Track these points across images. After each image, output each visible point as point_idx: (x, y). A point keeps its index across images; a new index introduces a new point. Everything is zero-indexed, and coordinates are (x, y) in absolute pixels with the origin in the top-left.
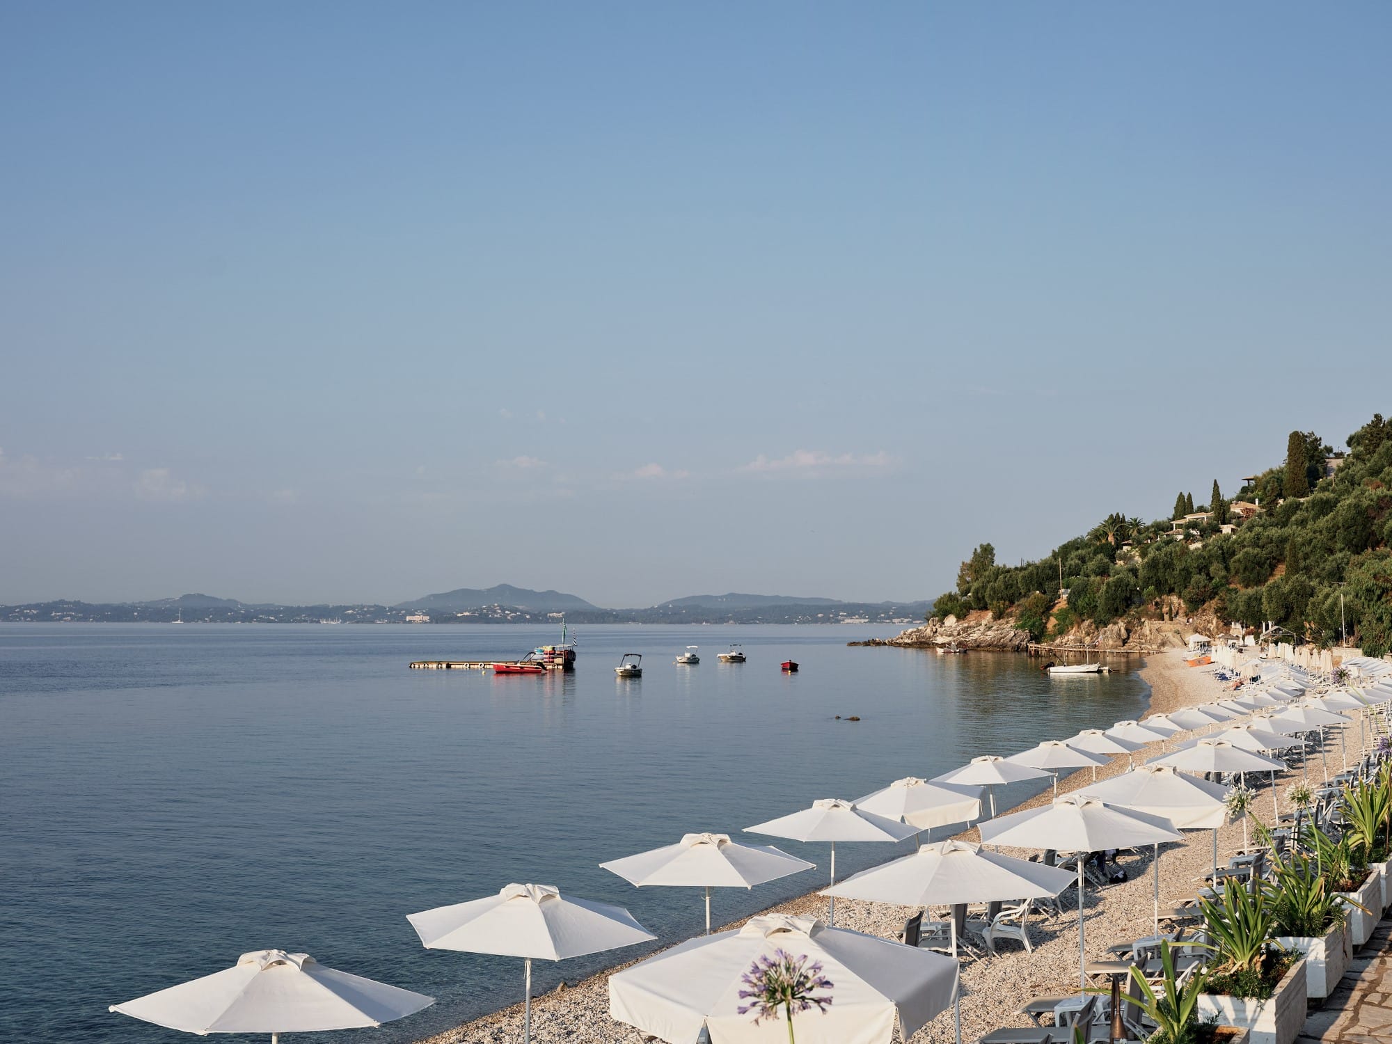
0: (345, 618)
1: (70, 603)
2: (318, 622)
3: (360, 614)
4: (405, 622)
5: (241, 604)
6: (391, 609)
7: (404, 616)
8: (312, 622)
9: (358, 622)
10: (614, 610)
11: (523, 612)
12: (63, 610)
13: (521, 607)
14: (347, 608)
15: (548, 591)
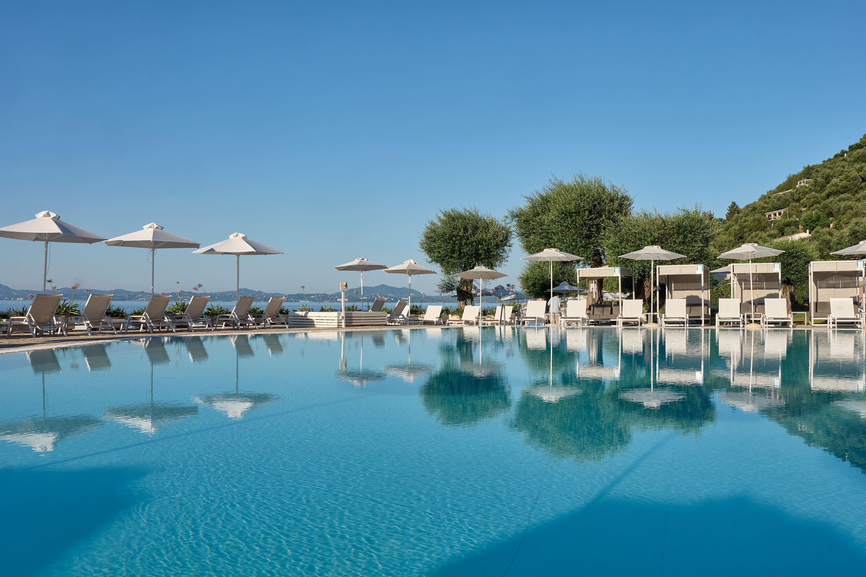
0: (310, 300)
1: (187, 292)
2: (298, 301)
3: (317, 298)
4: (337, 301)
5: (264, 293)
6: (331, 296)
7: (337, 299)
8: (295, 301)
9: (315, 302)
10: (432, 297)
11: (390, 297)
12: (184, 296)
13: (390, 295)
14: (312, 295)
15: (403, 288)
